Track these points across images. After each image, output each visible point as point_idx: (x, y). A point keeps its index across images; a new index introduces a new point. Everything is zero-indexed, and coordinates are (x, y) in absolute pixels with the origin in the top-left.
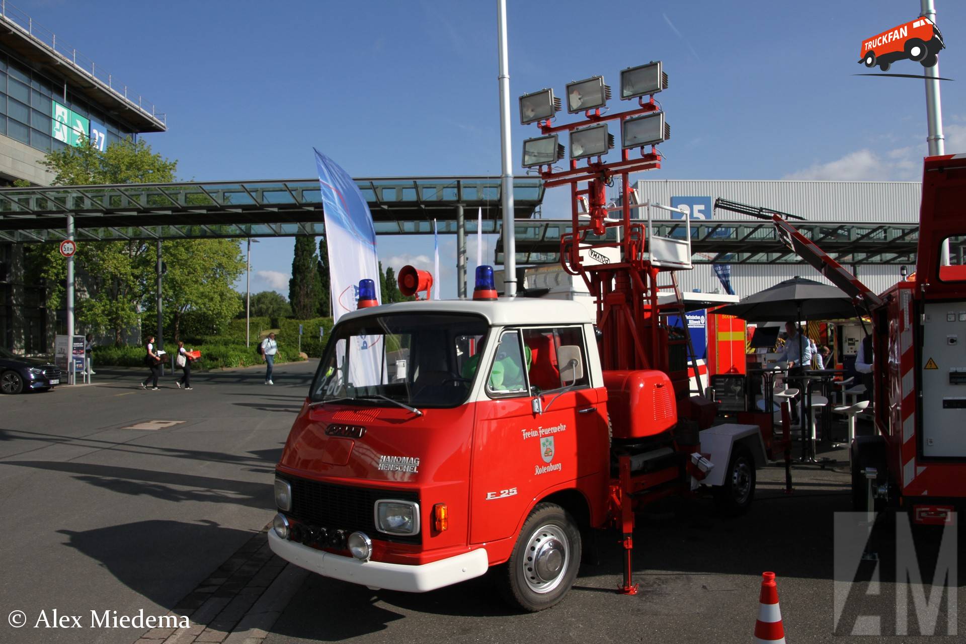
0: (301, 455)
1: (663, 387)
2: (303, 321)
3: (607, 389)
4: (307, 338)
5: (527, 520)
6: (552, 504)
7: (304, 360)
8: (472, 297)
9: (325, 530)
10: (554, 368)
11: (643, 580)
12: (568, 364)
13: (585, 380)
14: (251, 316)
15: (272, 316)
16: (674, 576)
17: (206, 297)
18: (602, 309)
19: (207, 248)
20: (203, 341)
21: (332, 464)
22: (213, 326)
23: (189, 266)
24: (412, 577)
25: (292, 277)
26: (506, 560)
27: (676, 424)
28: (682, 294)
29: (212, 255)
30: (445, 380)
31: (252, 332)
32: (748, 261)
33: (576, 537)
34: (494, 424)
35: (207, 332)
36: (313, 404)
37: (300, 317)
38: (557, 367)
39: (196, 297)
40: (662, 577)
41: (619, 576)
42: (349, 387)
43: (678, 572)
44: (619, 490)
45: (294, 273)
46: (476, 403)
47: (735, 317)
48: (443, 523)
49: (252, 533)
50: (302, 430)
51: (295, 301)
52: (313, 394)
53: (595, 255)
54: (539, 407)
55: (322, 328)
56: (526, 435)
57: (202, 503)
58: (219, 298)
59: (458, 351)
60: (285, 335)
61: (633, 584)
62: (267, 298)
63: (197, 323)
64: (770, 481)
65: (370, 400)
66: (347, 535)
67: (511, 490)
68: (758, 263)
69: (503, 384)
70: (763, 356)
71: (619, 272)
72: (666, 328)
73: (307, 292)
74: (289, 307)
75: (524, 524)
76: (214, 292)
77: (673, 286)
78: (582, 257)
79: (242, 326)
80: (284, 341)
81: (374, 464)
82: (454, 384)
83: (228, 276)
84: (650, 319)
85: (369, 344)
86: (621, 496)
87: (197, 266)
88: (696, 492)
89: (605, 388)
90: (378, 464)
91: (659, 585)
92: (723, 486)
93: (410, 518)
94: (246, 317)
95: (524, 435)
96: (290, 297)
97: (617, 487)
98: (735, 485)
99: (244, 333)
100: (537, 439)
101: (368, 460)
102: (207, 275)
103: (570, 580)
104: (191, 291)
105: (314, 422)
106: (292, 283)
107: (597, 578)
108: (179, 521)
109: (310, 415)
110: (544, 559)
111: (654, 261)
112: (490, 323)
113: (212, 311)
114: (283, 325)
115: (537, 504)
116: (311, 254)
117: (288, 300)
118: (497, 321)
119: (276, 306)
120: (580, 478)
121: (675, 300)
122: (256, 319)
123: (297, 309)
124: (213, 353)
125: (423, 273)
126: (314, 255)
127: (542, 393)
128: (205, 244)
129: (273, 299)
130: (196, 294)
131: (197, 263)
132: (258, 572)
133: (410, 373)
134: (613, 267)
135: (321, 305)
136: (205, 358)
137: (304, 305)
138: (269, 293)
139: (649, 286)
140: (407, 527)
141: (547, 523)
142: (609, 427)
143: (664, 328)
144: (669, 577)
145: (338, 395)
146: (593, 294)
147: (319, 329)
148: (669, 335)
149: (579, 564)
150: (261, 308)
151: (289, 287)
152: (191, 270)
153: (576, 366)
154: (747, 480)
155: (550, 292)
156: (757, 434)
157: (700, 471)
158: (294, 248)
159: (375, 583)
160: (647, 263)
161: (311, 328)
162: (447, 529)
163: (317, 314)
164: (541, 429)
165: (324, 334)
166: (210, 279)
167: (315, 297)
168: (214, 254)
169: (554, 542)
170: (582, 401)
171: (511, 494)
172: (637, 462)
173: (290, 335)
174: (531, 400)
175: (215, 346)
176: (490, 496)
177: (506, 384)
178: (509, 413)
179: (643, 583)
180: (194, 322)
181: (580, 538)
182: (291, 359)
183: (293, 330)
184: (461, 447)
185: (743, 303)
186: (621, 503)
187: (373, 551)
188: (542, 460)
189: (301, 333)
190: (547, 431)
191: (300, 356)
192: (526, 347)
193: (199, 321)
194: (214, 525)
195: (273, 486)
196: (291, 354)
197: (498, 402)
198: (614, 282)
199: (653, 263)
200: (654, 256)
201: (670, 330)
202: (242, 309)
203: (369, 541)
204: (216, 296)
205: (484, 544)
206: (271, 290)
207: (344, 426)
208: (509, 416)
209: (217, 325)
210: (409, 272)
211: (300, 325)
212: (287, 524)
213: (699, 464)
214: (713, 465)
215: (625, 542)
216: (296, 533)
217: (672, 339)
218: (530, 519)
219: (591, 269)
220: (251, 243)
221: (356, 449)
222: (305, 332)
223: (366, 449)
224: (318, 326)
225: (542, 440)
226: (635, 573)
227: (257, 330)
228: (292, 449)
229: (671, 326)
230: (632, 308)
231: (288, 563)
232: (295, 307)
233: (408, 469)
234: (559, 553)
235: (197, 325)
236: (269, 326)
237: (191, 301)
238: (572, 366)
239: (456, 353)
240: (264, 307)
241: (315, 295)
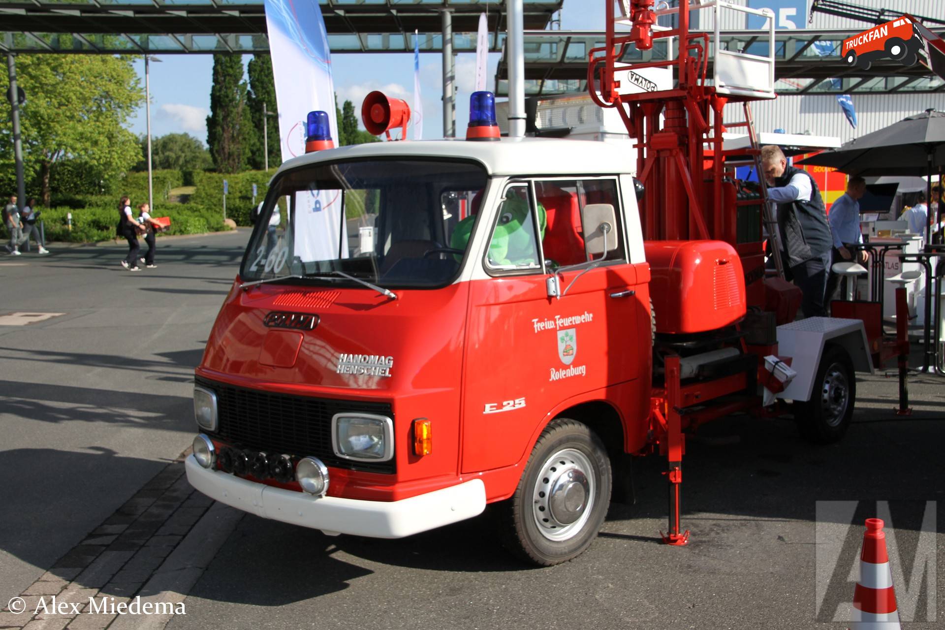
0: (231, 355)
1: (728, 264)
2: (228, 175)
3: (650, 266)
4: (234, 199)
5: (538, 441)
6: (573, 421)
7: (232, 229)
8: (464, 137)
9: (264, 455)
10: (578, 236)
11: (696, 526)
12: (597, 229)
13: (620, 253)
14: (154, 167)
15: (184, 168)
16: (739, 522)
17: (87, 139)
18: (645, 156)
19: (84, 68)
20: (86, 203)
21: (273, 366)
22: (99, 182)
23: (60, 94)
24: (383, 518)
25: (210, 114)
26: (509, 496)
27: (743, 316)
28: (758, 136)
29: (93, 79)
30: (427, 251)
31: (157, 191)
32: (856, 90)
33: (604, 466)
34: (495, 312)
35: (91, 190)
36: (245, 284)
37: (224, 171)
38: (582, 234)
39: (73, 139)
40: (722, 523)
41: (662, 520)
42: (295, 262)
43: (744, 517)
44: (664, 403)
45: (214, 107)
46: (470, 282)
47: (834, 169)
48: (425, 445)
49: (165, 463)
50: (231, 321)
51: (216, 147)
52: (246, 270)
53: (637, 80)
54: (556, 289)
55: (254, 185)
56: (538, 326)
57: (91, 424)
58: (106, 140)
59: (445, 212)
60: (203, 195)
61: (683, 532)
62: (176, 142)
63: (77, 176)
64: (876, 397)
65: (322, 278)
66: (295, 462)
67: (517, 401)
68: (871, 92)
69: (507, 257)
70: (871, 226)
71: (671, 104)
72: (734, 183)
73: (233, 134)
74: (208, 156)
75: (534, 447)
76: (99, 133)
77: (747, 124)
78: (619, 82)
79: (141, 182)
80: (203, 203)
81: (330, 366)
82: (439, 257)
83: (119, 110)
84: (712, 169)
85: (324, 204)
86: (666, 411)
87: (71, 94)
88: (770, 410)
89: (647, 264)
90: (336, 366)
91: (718, 533)
92: (808, 402)
93: (380, 438)
94: (147, 169)
95: (535, 326)
96: (208, 142)
97: (662, 400)
98: (825, 401)
99: (145, 192)
100: (554, 332)
101: (323, 362)
102: (87, 108)
103: (596, 525)
104: (65, 131)
105: (247, 310)
106: (211, 123)
107: (633, 522)
108: (59, 449)
109: (241, 300)
110: (560, 495)
111: (721, 86)
112: (490, 172)
113: (98, 160)
114: (201, 181)
115: (552, 420)
116: (236, 81)
117: (206, 146)
118: (499, 170)
119: (189, 155)
120: (610, 387)
121: (749, 144)
122: (161, 172)
123: (219, 159)
124: (102, 220)
125: (396, 102)
126: (241, 82)
127: (560, 269)
128: (81, 62)
129: (184, 145)
130: (72, 136)
131: (72, 90)
132: (171, 516)
133: (379, 246)
134: (662, 96)
135: (253, 153)
136: (90, 225)
137: (229, 153)
138: (179, 135)
139: (712, 122)
140: (376, 451)
141: (565, 446)
142: (651, 318)
143: (731, 182)
144: (731, 523)
145: (280, 273)
146: (632, 135)
147: (251, 186)
148: (738, 192)
149: (609, 502)
150: (168, 157)
151: (206, 128)
152: (63, 100)
153: (607, 232)
154: (843, 394)
155: (571, 133)
156: (860, 331)
157: (778, 381)
158: (212, 72)
159: (332, 527)
160: (711, 90)
161: (240, 185)
162: (431, 452)
163: (248, 166)
164: (559, 319)
165: (258, 195)
166: (92, 115)
167: (244, 142)
168: (95, 77)
169: (575, 472)
170: (615, 281)
171: (517, 407)
172: (689, 367)
173: (211, 196)
174: (545, 279)
175: (104, 209)
176: (488, 409)
177: (510, 257)
178: (515, 296)
179: (695, 530)
180: (72, 175)
181: (610, 467)
182: (213, 228)
183: (214, 188)
184: (448, 345)
185: (846, 149)
186: (667, 422)
187: (330, 483)
188: (560, 362)
189: (226, 192)
190: (567, 322)
191: (225, 224)
192: (540, 207)
193: (79, 175)
194: (109, 453)
195: (192, 399)
196: (213, 222)
197: (500, 281)
198: (662, 118)
199: (719, 90)
200: (721, 80)
201: (740, 184)
202: (143, 159)
203: (324, 470)
204: (102, 138)
205: (481, 474)
206: (181, 132)
207: (289, 314)
208: (515, 300)
209: (105, 180)
210: (376, 101)
211: (225, 181)
212: (211, 448)
213: (776, 371)
214: (794, 373)
215: (672, 475)
216: (224, 460)
217: (742, 198)
218: (543, 441)
219: (631, 99)
220: (150, 62)
221: (306, 346)
222: (231, 190)
223: (319, 346)
224: (250, 182)
225: (560, 334)
226: (684, 516)
227: (164, 188)
228: (217, 348)
229: (741, 180)
230: (687, 155)
231: (214, 501)
232: (217, 156)
233: (378, 373)
234: (582, 486)
235: (75, 179)
236: (180, 182)
237: (65, 145)
238: (603, 232)
239: (442, 215)
240: (172, 155)
241: (244, 139)
